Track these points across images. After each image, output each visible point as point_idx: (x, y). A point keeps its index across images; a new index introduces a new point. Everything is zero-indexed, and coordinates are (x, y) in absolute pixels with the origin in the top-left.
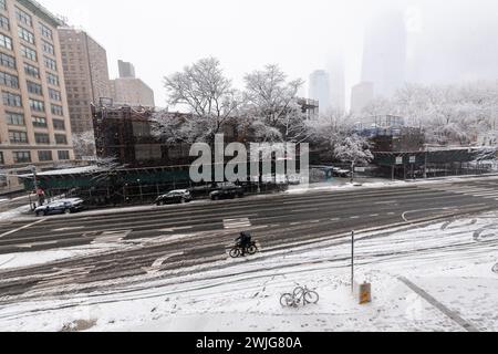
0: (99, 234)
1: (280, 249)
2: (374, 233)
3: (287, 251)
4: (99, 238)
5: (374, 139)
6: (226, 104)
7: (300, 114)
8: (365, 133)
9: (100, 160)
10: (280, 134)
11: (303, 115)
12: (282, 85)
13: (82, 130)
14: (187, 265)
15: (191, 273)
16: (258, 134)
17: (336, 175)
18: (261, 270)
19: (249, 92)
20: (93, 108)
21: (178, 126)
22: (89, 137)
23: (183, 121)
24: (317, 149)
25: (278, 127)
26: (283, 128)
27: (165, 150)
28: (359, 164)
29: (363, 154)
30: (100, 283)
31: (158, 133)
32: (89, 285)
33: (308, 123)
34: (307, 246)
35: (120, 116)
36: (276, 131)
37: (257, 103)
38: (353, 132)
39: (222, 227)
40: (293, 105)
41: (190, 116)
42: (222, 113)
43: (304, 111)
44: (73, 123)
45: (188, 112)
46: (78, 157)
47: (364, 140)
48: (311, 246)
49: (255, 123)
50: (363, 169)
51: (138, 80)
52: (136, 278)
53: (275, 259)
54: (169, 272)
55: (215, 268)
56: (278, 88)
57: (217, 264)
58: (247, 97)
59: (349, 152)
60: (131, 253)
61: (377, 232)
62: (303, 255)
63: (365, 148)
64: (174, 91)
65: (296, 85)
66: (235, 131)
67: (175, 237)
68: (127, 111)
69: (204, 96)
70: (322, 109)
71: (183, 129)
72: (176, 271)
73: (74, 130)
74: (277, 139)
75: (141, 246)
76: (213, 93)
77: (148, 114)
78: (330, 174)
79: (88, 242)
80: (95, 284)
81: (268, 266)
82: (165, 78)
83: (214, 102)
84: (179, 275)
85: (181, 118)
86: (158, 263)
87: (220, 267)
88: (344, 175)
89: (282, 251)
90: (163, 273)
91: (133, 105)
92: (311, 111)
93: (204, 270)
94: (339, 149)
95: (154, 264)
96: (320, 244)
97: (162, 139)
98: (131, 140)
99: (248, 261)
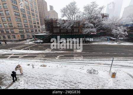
0: (46, 49)
1: (88, 59)
2: (122, 59)
3: (91, 59)
4: (46, 50)
5: (130, 28)
6: (77, 16)
7: (101, 19)
8: (127, 25)
9: (46, 32)
10: (93, 26)
11: (102, 19)
12: (96, 9)
13: (42, 25)
14: (64, 58)
15: (65, 60)
16: (86, 26)
17: (111, 40)
18: (83, 63)
19: (85, 12)
20: (45, 19)
21: (64, 24)
22: (44, 27)
23: (65, 22)
24: (105, 31)
25: (93, 23)
26: (94, 24)
27: (60, 30)
28: (121, 36)
29: (124, 33)
30: (47, 59)
31: (59, 26)
32: (45, 59)
33: (104, 22)
34: (97, 59)
35: (50, 21)
36: (92, 25)
37: (87, 16)
38: (121, 25)
39: (73, 51)
40: (99, 16)
41: (67, 20)
42: (76, 19)
43: (103, 18)
44: (41, 23)
45: (66, 19)
46: (42, 31)
47: (125, 28)
48: (98, 59)
49: (85, 22)
50: (122, 38)
51: (54, 11)
52: (54, 59)
53: (87, 61)
54: (60, 59)
55: (71, 60)
56: (95, 10)
57: (71, 59)
58: (84, 14)
59: (118, 32)
60: (53, 54)
61: (123, 59)
62: (95, 61)
63: (125, 31)
64: (63, 13)
65: (101, 8)
66: (79, 25)
67: (62, 52)
68: (52, 20)
69: (71, 14)
70: (110, 17)
71: (65, 24)
72: (62, 59)
73: (41, 25)
74: (92, 27)
75: (55, 52)
76: (74, 13)
77: (57, 20)
78: (109, 39)
79: (44, 50)
80: (46, 59)
81: (84, 62)
82: (61, 9)
83: (74, 16)
84: (62, 60)
85: (65, 21)
86: (58, 57)
87: (72, 60)
88: (114, 40)
89: (89, 59)
90: (59, 59)
91: (53, 18)
92: (106, 18)
93: (68, 60)
94: (114, 31)
95: (57, 57)
96: (101, 59)
97: (60, 27)
98: (53, 27)
99: (79, 60)
